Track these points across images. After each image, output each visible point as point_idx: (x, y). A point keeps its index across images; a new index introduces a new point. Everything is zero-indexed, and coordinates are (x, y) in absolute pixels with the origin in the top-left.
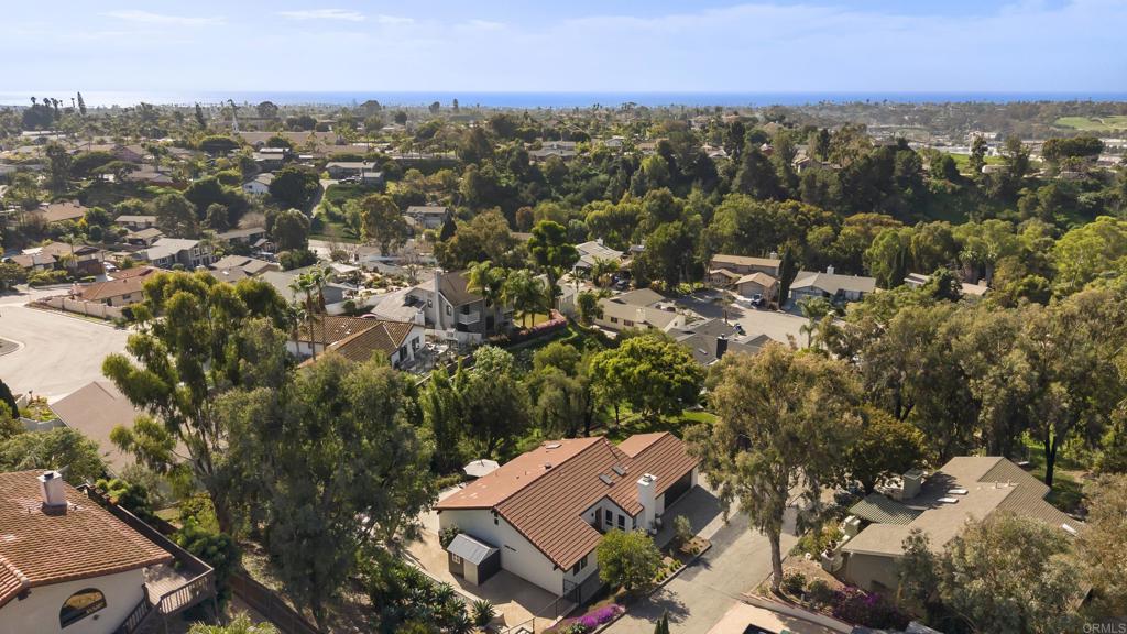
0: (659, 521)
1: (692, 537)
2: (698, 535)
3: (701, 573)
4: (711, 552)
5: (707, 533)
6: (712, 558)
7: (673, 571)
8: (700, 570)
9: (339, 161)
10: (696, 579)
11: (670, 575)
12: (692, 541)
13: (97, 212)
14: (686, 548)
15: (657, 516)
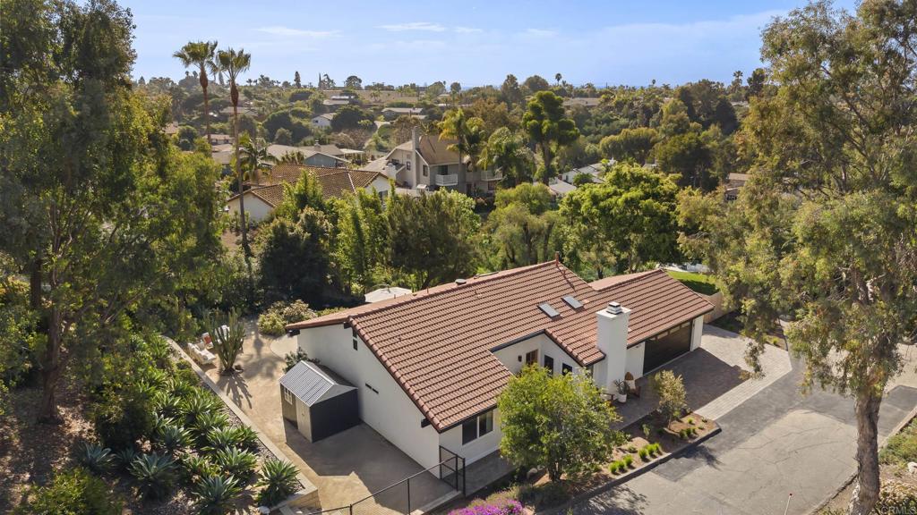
0: (632, 385)
1: (685, 414)
2: (696, 412)
3: (697, 471)
4: (719, 439)
5: (713, 411)
6: (721, 448)
7: (646, 460)
8: (698, 465)
9: (394, 107)
10: (688, 478)
11: (639, 465)
12: (686, 420)
13: (188, 129)
14: (675, 428)
15: (629, 376)
